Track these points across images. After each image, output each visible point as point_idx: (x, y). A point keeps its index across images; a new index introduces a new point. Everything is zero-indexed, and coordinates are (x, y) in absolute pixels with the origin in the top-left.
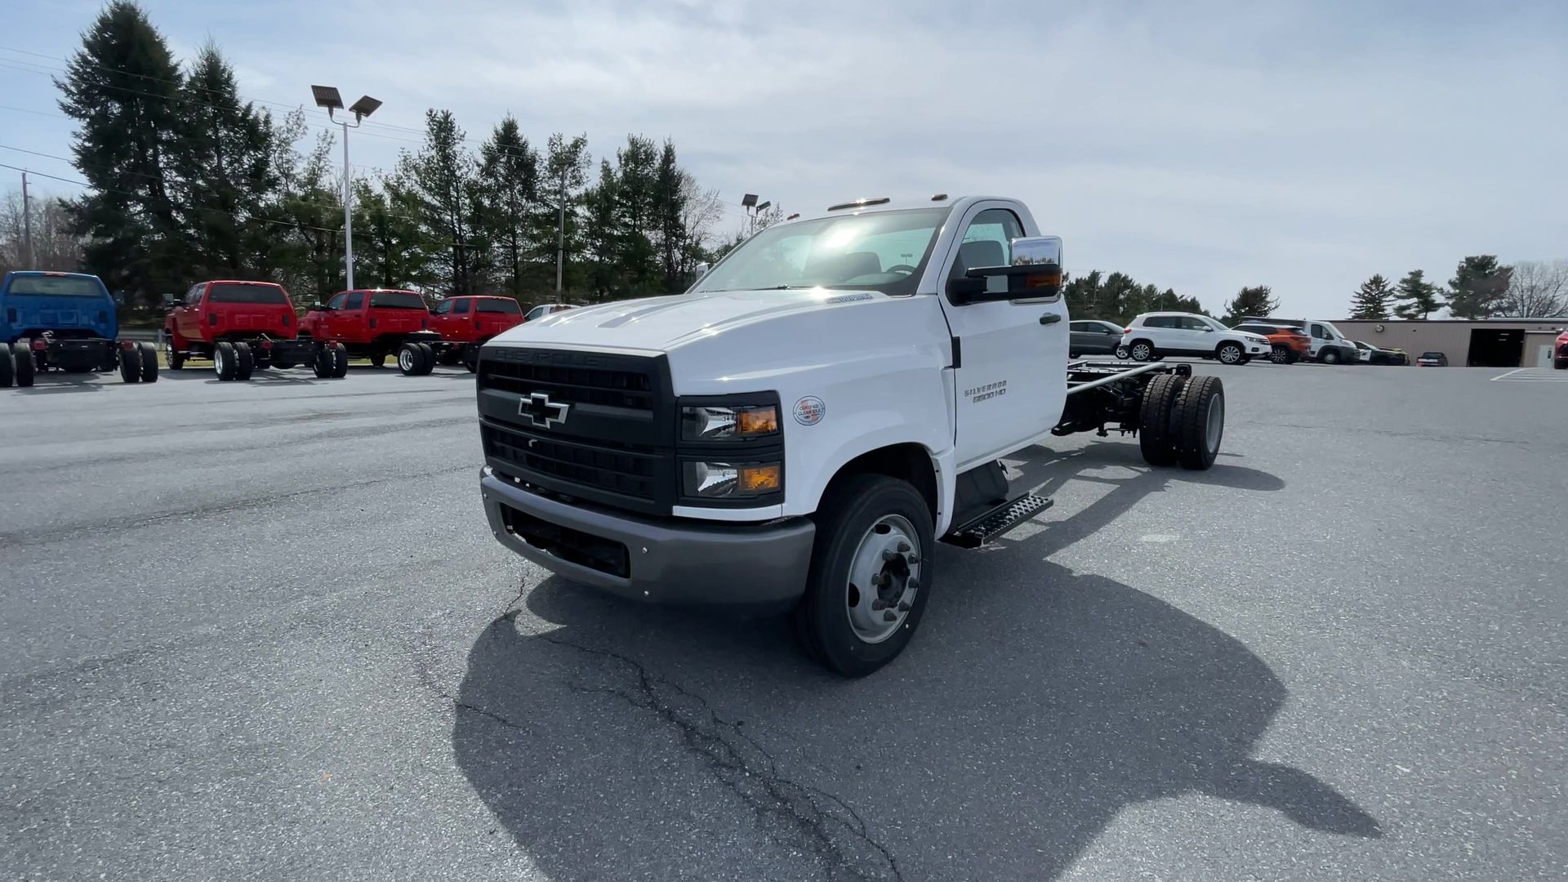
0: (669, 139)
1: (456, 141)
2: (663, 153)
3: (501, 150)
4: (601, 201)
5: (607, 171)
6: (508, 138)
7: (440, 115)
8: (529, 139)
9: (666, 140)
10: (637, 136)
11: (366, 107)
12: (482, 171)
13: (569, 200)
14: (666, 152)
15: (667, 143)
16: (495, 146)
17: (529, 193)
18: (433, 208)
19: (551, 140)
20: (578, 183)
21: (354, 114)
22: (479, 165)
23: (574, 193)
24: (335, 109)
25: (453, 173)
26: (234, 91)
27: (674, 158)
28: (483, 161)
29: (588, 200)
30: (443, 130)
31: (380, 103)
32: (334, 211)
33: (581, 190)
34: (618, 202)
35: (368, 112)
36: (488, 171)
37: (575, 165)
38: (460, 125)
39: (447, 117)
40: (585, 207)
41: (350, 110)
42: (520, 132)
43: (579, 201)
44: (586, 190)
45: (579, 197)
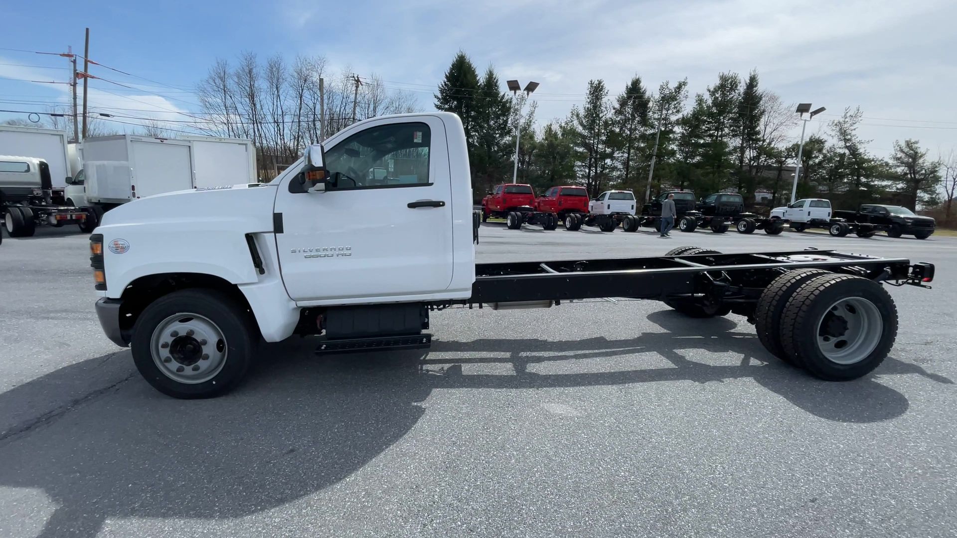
0: (755, 71)
1: (603, 97)
2: (748, 81)
3: (629, 98)
4: (693, 123)
5: (700, 101)
6: (635, 90)
7: (596, 82)
8: (648, 88)
9: (752, 72)
10: (726, 73)
11: (531, 87)
12: (616, 112)
13: (670, 123)
14: (750, 80)
15: (752, 74)
16: (625, 96)
17: (645, 122)
18: (584, 137)
19: (661, 86)
20: (678, 111)
21: (526, 92)
22: (614, 109)
23: (673, 118)
24: (517, 91)
25: (598, 115)
26: (498, 88)
27: (757, 83)
28: (617, 106)
29: (684, 122)
30: (597, 91)
31: (538, 84)
32: (532, 144)
33: (680, 116)
34: (706, 121)
35: (532, 90)
36: (618, 112)
37: (676, 100)
38: (607, 86)
39: (600, 83)
40: (680, 127)
41: (524, 90)
42: (642, 85)
43: (678, 123)
44: (683, 115)
45: (678, 120)
